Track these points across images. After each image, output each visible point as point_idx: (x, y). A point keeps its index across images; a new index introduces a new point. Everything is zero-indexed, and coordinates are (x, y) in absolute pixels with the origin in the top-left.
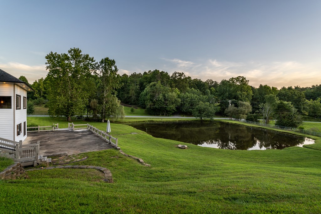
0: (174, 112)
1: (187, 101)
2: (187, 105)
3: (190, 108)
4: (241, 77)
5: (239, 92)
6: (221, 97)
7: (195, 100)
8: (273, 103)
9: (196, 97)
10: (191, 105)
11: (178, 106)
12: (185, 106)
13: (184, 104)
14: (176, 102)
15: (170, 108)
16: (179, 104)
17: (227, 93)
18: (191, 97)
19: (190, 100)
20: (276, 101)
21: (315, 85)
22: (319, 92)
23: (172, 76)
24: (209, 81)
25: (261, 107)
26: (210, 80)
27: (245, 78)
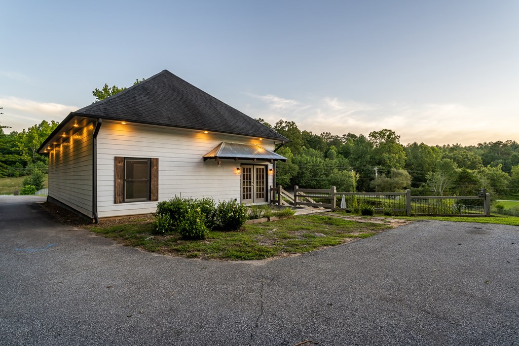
0: (286, 186)
1: (307, 169)
2: (308, 175)
3: (312, 180)
4: (388, 131)
5: (386, 155)
6: (358, 162)
7: (319, 166)
8: (449, 171)
9: (320, 162)
10: (314, 176)
11: (293, 176)
12: (305, 177)
13: (303, 173)
14: (291, 170)
15: (282, 180)
16: (295, 174)
17: (369, 156)
18: (313, 163)
19: (311, 167)
20: (453, 168)
21: (483, 143)
22: (492, 154)
23: (276, 127)
24: (325, 135)
25: (429, 178)
26: (327, 133)
27: (394, 132)
